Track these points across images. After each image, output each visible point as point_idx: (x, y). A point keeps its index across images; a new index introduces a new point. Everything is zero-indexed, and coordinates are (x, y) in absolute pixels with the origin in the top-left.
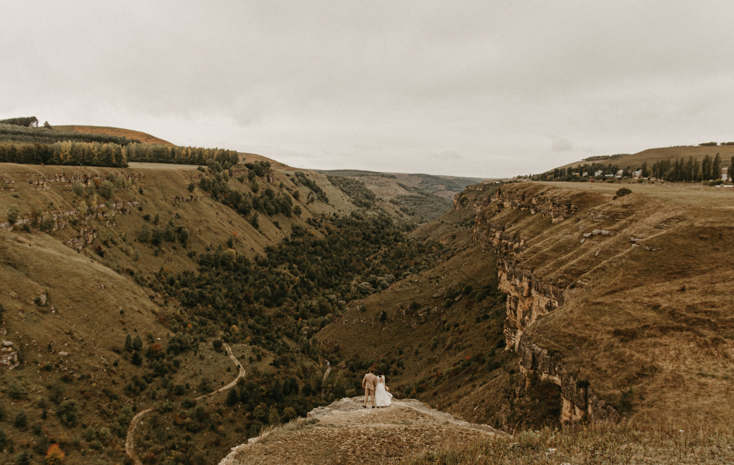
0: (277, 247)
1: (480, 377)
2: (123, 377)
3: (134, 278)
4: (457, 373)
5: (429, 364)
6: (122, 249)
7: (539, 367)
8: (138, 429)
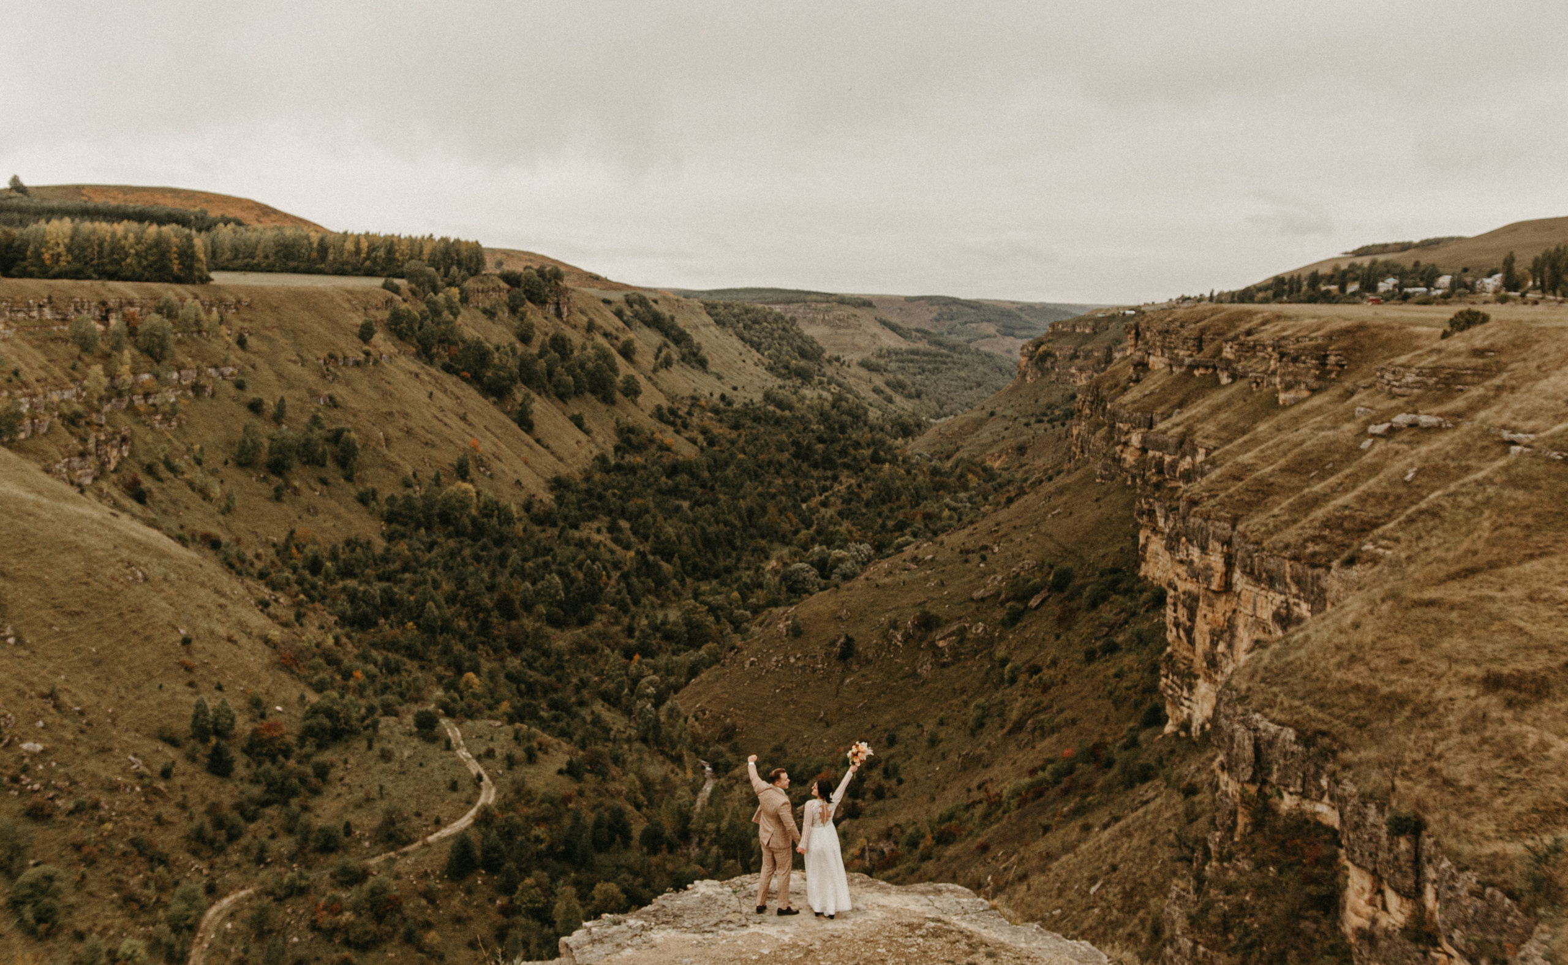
0: (579, 477)
1: (1100, 804)
2: (183, 806)
3: (221, 556)
4: (1039, 794)
5: (965, 769)
6: (191, 484)
7: (1274, 778)
8: (218, 943)
